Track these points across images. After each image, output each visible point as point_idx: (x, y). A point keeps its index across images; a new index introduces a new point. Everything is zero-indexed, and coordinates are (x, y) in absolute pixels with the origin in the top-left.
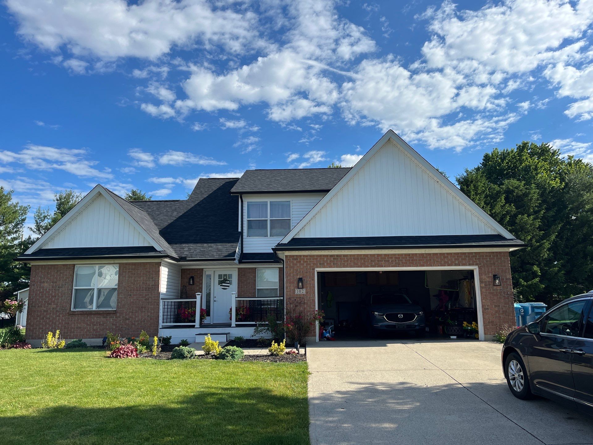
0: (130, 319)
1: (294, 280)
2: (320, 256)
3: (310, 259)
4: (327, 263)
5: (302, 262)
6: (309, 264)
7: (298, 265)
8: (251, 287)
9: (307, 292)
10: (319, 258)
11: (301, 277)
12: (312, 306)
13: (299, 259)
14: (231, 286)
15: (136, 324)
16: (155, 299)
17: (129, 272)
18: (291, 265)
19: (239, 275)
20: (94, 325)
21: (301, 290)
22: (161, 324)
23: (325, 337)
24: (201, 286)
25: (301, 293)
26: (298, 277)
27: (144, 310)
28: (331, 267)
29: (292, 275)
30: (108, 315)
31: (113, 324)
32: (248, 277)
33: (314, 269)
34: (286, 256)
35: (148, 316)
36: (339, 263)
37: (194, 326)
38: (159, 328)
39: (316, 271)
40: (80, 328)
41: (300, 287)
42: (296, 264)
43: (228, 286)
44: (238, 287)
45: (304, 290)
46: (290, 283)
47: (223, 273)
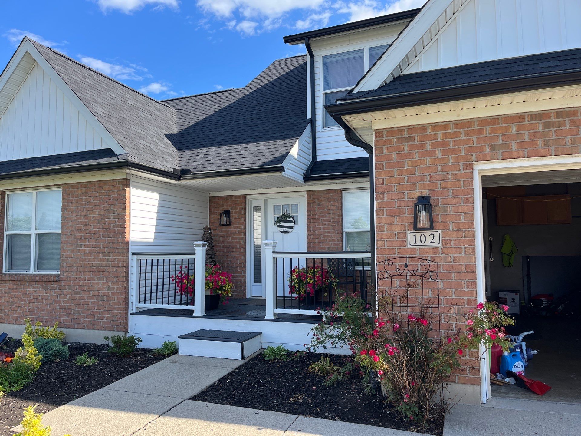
0: (81, 292)
1: (403, 204)
2: (494, 120)
3: (457, 134)
4: (521, 144)
5: (429, 147)
6: (454, 151)
7: (416, 157)
8: (333, 229)
9: (446, 242)
10: (488, 130)
11: (425, 193)
12: (464, 286)
13: (417, 139)
14: (296, 227)
15: (90, 303)
16: (119, 255)
17: (77, 200)
18: (395, 157)
19: (308, 205)
20: (30, 301)
21: (427, 234)
22: (134, 304)
23: (510, 374)
24: (242, 227)
25: (427, 243)
26: (418, 194)
27: (102, 276)
28: (536, 155)
29: (396, 188)
30: (49, 283)
31: (56, 302)
32: (326, 210)
33: (470, 167)
34: (378, 133)
35: (109, 288)
36: (568, 139)
37: (193, 311)
38: (130, 312)
39: (479, 172)
40: (12, 305)
41: (421, 225)
42: (409, 156)
43: (292, 227)
44: (308, 230)
45: (436, 234)
46: (391, 213)
47: (281, 202)
